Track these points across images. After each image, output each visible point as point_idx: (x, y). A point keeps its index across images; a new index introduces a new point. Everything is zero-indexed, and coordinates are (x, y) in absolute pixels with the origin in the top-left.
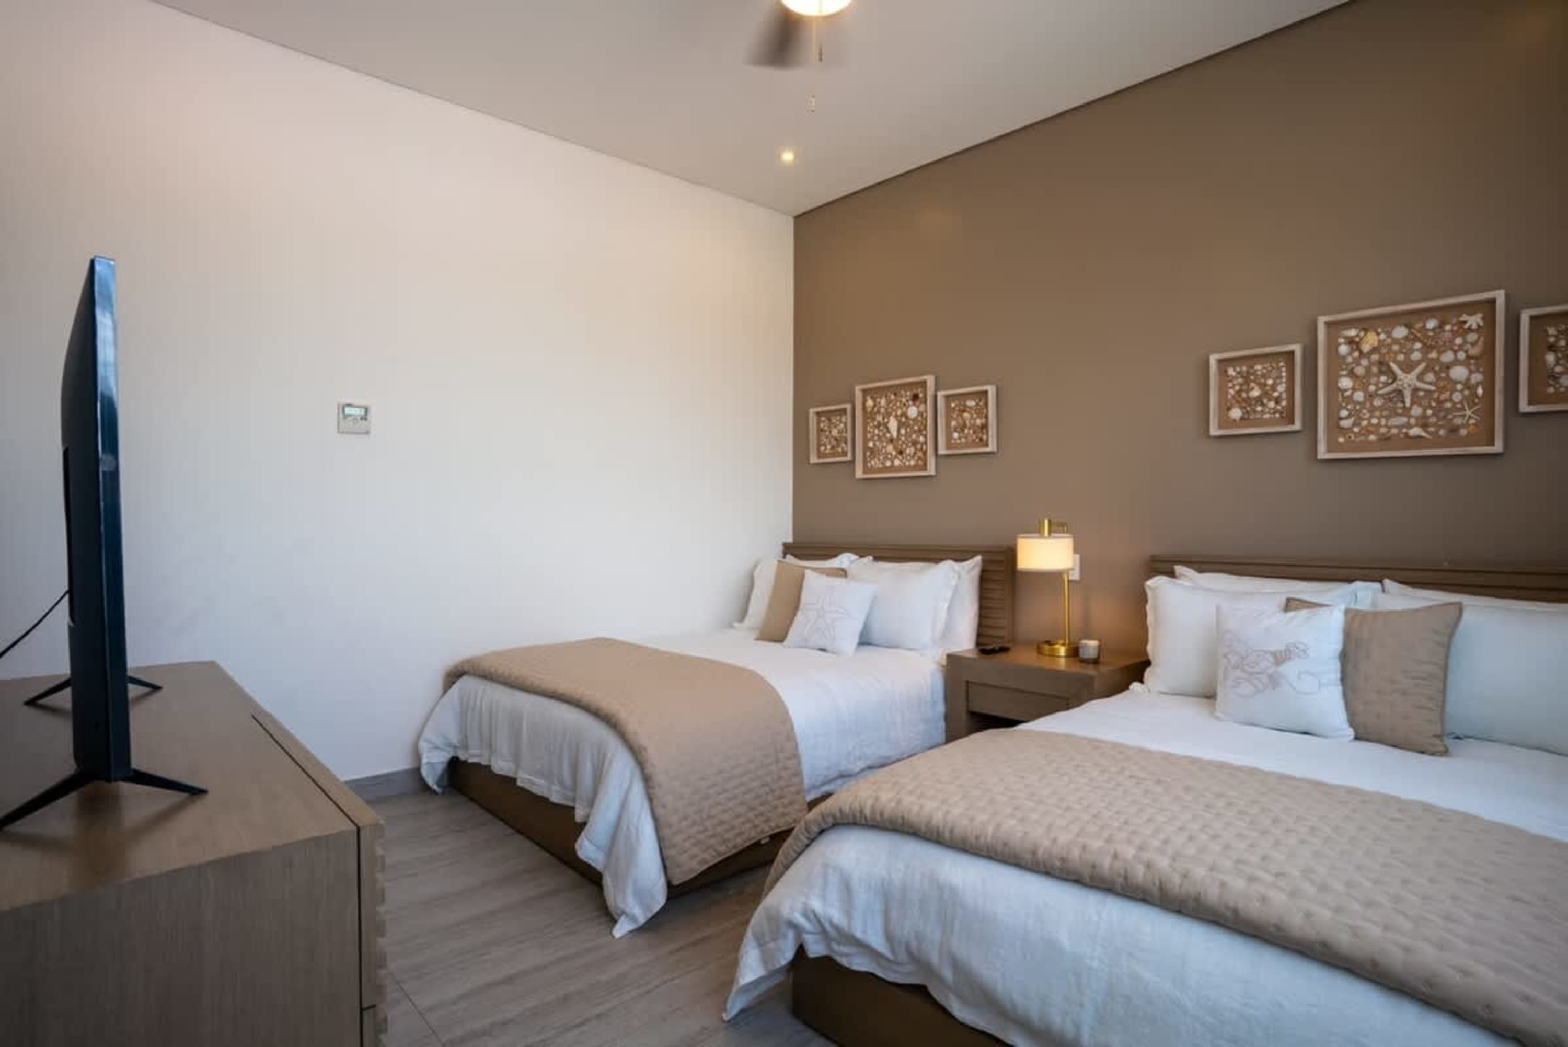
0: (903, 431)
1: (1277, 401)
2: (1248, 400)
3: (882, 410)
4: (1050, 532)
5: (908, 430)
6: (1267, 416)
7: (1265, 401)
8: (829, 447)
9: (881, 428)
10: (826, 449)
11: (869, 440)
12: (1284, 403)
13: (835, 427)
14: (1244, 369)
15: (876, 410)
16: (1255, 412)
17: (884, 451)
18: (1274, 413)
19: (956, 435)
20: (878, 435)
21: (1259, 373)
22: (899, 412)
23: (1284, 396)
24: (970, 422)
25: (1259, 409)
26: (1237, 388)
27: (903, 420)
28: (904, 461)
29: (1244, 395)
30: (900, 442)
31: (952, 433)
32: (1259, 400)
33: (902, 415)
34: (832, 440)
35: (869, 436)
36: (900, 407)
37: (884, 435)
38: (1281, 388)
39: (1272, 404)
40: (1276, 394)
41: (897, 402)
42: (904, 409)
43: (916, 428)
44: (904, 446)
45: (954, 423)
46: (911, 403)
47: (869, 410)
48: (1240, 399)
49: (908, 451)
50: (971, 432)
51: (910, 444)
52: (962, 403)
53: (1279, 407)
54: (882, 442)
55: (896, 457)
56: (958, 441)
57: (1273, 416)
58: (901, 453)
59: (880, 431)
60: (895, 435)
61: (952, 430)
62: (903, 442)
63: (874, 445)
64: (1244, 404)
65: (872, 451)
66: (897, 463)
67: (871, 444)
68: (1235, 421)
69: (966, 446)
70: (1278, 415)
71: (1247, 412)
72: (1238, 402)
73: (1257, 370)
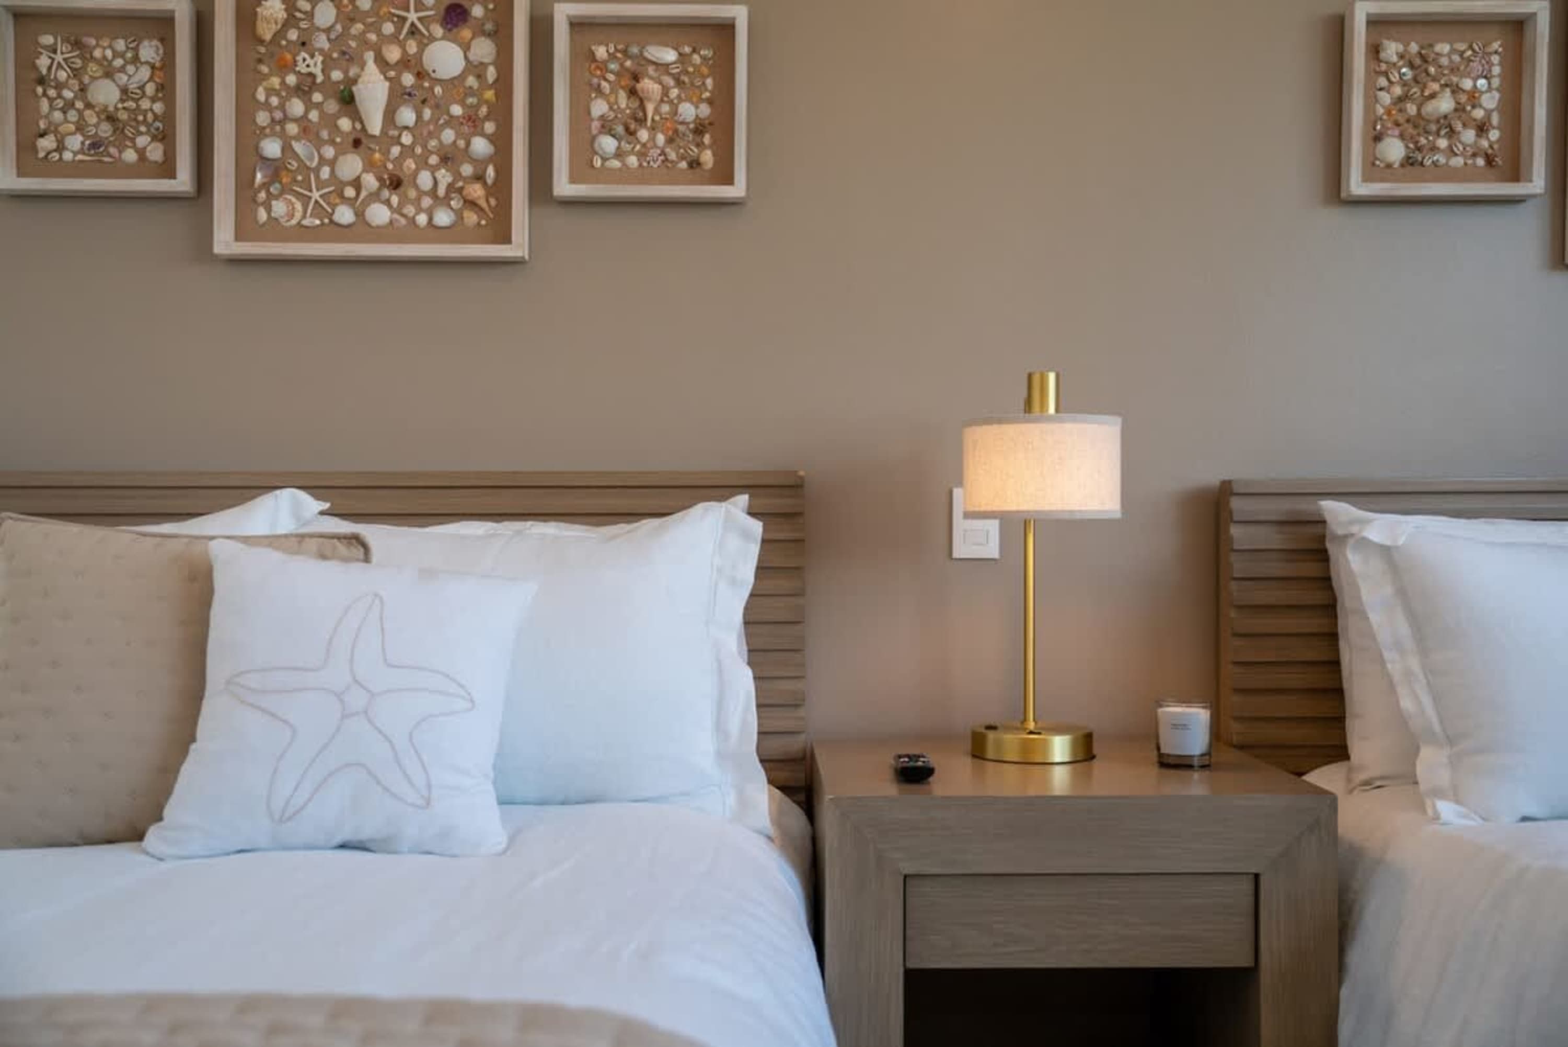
0: (407, 116)
1: (1482, 129)
2: (1419, 122)
3: (322, 42)
4: (1057, 410)
5: (427, 113)
6: (1458, 162)
7: (1458, 126)
8: (75, 142)
9: (317, 97)
10: (60, 148)
11: (262, 133)
12: (1494, 135)
13: (109, 74)
14: (1414, 48)
15: (293, 35)
16: (1434, 149)
17: (325, 172)
18: (1474, 155)
19: (608, 144)
20: (302, 120)
21: (1444, 61)
22: (393, 54)
23: (1495, 119)
24: (657, 111)
25: (1443, 143)
26: (1398, 91)
27: (408, 79)
28: (410, 210)
29: (1412, 109)
30: (396, 151)
31: (594, 138)
32: (1446, 126)
33: (405, 63)
34: (91, 117)
35: (262, 118)
36: (394, 38)
37: (330, 122)
38: (1490, 101)
39: (1469, 136)
40: (1479, 114)
41: (381, 20)
42: (412, 47)
43: (457, 110)
44: (410, 164)
45: (599, 108)
46: (438, 31)
47: (266, 31)
48: (1401, 119)
49: (425, 180)
50: (661, 139)
51: (434, 160)
52: (635, 50)
53: (1485, 144)
54: (319, 143)
55: (375, 197)
56: (616, 164)
57: (1470, 162)
58: (396, 184)
59: (309, 105)
60: (375, 126)
61: (595, 125)
62: (407, 151)
63: (287, 148)
64: (1410, 130)
65: (276, 169)
66: (379, 214)
67: (272, 148)
68: (1389, 166)
69: (642, 176)
70: (1481, 162)
71: (1419, 149)
72: (1397, 124)
73: (1439, 55)
